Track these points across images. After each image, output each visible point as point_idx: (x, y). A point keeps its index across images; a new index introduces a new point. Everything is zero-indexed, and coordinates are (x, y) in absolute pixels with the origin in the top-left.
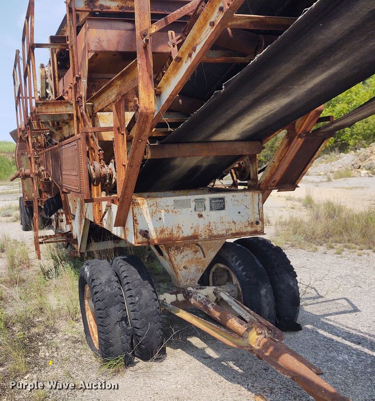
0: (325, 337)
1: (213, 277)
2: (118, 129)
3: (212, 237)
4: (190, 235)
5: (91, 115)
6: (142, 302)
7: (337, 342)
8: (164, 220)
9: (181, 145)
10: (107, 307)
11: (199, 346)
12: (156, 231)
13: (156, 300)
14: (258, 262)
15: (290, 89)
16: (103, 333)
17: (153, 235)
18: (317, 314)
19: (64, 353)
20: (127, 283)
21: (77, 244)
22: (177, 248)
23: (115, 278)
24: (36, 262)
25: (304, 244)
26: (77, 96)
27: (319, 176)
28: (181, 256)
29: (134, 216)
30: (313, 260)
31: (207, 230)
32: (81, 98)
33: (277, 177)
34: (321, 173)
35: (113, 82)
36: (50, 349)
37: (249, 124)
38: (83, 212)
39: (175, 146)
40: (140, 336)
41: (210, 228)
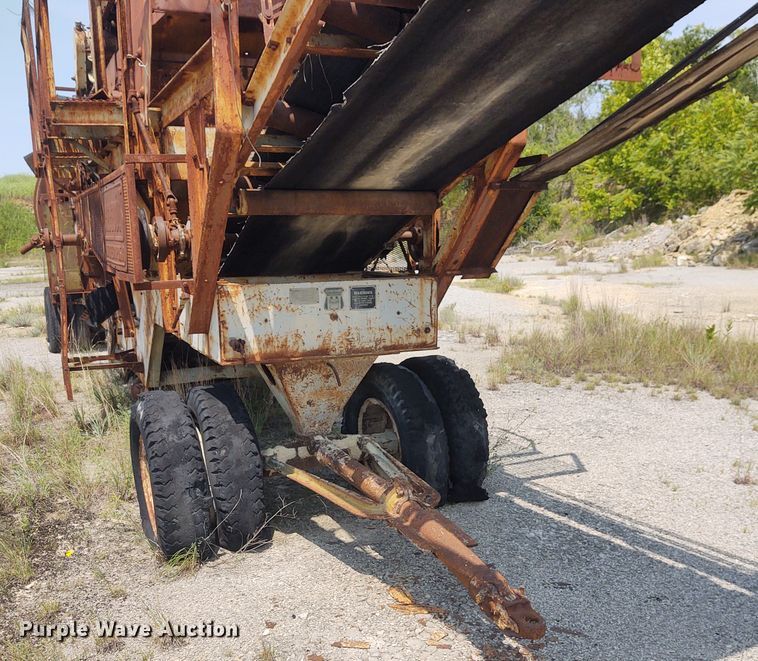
0: (521, 508)
1: (364, 421)
2: (195, 160)
3: (352, 352)
4: (316, 348)
5: (158, 130)
6: (230, 457)
7: (536, 514)
8: (272, 322)
9: (300, 194)
10: (170, 465)
11: (327, 527)
12: (259, 342)
13: (255, 454)
14: (427, 393)
15: (456, 107)
16: (162, 508)
17: (253, 347)
18: (522, 476)
19: (100, 548)
20: (209, 428)
21: (143, 372)
22: (296, 371)
23: (186, 420)
24: (69, 409)
25: (542, 374)
26: (130, 94)
27: (611, 264)
28: (303, 384)
29: (220, 315)
30: (545, 399)
31: (344, 341)
32: (143, 97)
33: (461, 255)
34: (615, 258)
35: (183, 73)
36: (76, 543)
37: (407, 162)
38: (151, 313)
39: (290, 195)
40: (225, 512)
41: (350, 337)
